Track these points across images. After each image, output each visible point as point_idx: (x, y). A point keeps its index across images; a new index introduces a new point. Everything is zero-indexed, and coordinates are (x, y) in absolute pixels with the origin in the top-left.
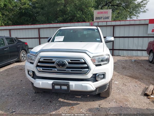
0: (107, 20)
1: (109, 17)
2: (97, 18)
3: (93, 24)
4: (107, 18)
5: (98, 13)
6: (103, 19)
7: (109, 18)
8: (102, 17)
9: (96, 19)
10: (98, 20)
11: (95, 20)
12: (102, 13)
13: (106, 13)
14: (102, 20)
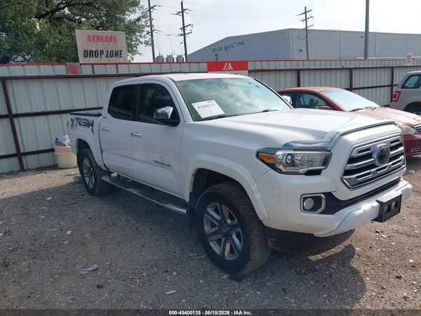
0: (117, 60)
1: (121, 51)
2: (88, 54)
3: (79, 70)
4: (117, 54)
5: (89, 39)
6: (107, 57)
7: (121, 54)
8: (102, 52)
9: (85, 57)
10: (92, 60)
11: (82, 60)
12: (99, 39)
13: (111, 40)
14: (105, 60)
